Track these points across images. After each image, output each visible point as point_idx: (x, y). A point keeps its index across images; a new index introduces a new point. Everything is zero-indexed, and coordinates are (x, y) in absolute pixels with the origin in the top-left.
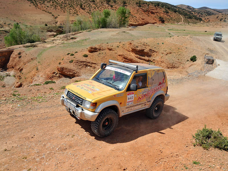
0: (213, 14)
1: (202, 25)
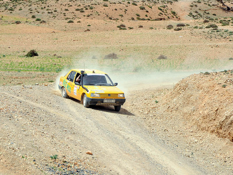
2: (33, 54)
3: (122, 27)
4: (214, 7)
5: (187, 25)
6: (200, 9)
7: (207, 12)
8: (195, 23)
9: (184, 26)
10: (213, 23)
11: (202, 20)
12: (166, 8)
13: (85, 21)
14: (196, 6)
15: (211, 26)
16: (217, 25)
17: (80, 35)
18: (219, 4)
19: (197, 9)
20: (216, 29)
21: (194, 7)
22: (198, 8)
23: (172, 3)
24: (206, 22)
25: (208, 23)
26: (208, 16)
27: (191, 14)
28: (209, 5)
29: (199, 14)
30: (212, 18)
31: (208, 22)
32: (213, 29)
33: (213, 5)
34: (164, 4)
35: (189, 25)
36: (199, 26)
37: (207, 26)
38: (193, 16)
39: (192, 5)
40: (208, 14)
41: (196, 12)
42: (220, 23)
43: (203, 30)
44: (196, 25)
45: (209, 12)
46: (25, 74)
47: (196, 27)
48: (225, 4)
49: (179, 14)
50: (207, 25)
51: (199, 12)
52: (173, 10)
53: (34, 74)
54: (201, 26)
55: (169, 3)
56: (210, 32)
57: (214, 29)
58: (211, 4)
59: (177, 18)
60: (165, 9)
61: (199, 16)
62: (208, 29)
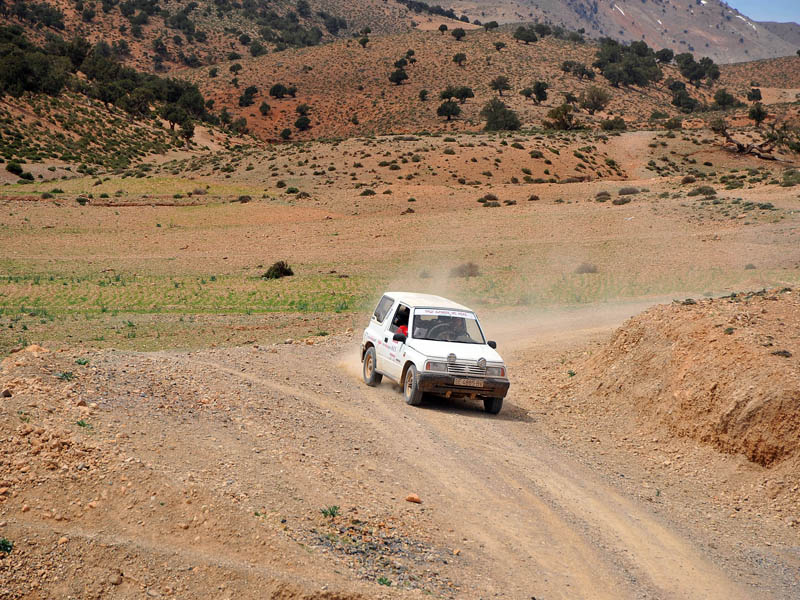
0: (336, 26)
1: (217, 183)
2: (281, 271)
3: (489, 201)
4: (707, 147)
5: (643, 191)
6: (673, 153)
7: (690, 158)
8: (663, 185)
9: (637, 192)
10: (705, 184)
11: (678, 178)
12: (594, 152)
13: (402, 191)
14: (664, 145)
15: (701, 191)
16: (715, 187)
17: (391, 222)
18: (719, 138)
19: (666, 152)
20: (712, 198)
21: (660, 148)
22: (669, 149)
23: (607, 139)
24: (687, 181)
25: (692, 185)
26: (694, 167)
27: (652, 164)
28: (695, 142)
29: (673, 165)
30: (704, 172)
31: (692, 181)
32: (704, 197)
33: (705, 142)
34: (589, 144)
35: (648, 191)
36: (671, 191)
37: (690, 190)
38: (658, 168)
39: (653, 142)
40: (694, 162)
41: (665, 159)
42: (723, 182)
43: (680, 201)
44: (665, 190)
45: (696, 157)
46: (263, 319)
47: (665, 195)
48: (733, 138)
49: (625, 165)
50: (689, 188)
51: (672, 159)
52: (611, 157)
53: (284, 317)
54: (676, 192)
55: (601, 141)
56: (699, 204)
57: (707, 199)
58: (699, 140)
59: (619, 175)
60: (591, 154)
61: (671, 168)
62: (692, 199)
